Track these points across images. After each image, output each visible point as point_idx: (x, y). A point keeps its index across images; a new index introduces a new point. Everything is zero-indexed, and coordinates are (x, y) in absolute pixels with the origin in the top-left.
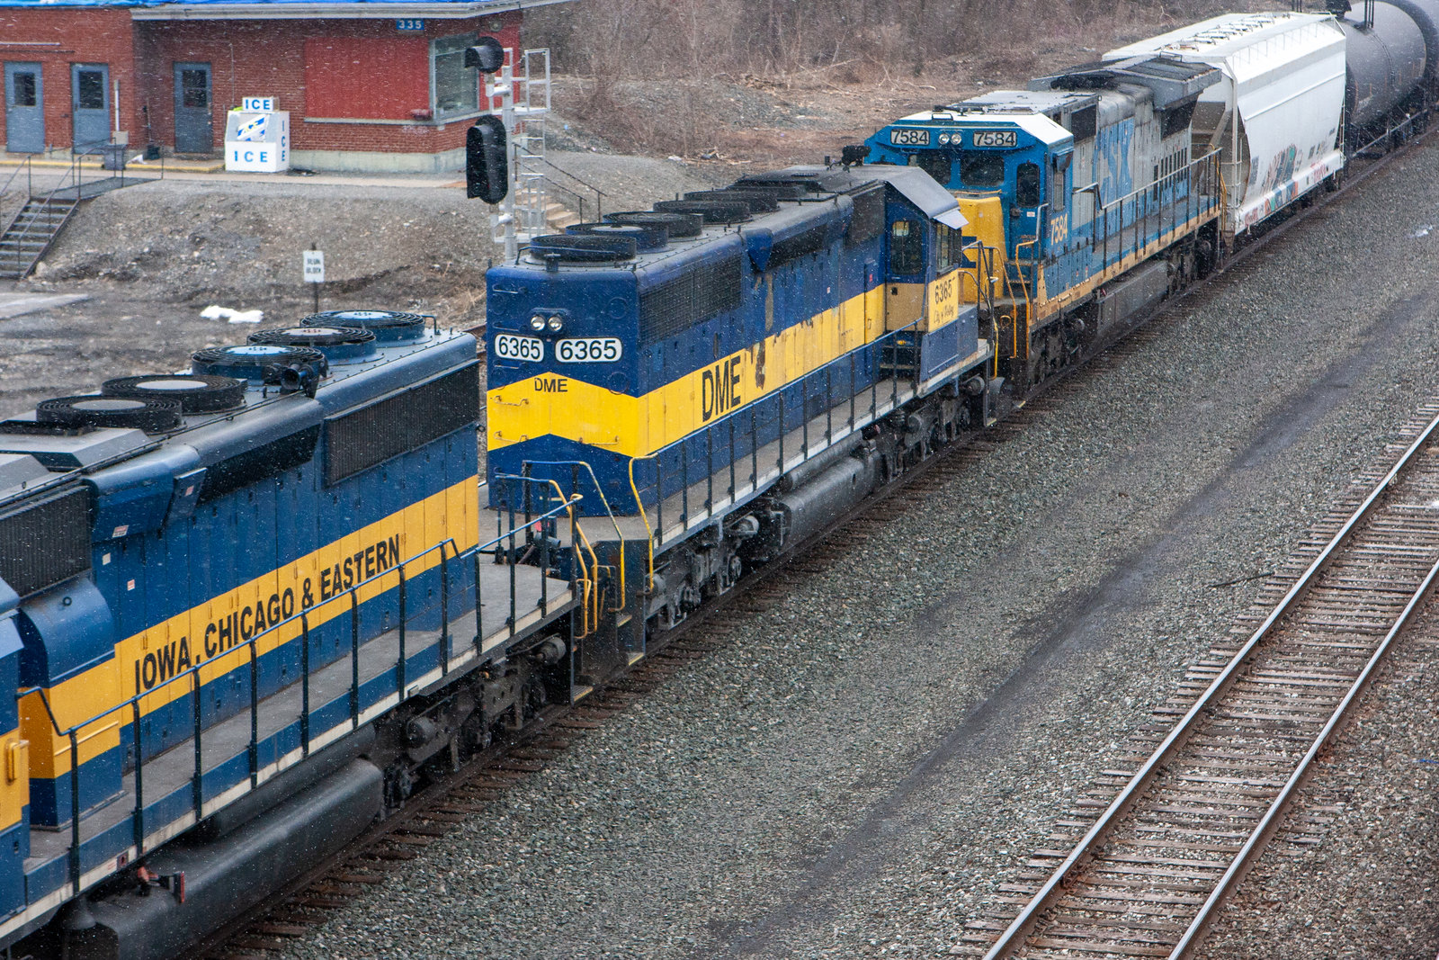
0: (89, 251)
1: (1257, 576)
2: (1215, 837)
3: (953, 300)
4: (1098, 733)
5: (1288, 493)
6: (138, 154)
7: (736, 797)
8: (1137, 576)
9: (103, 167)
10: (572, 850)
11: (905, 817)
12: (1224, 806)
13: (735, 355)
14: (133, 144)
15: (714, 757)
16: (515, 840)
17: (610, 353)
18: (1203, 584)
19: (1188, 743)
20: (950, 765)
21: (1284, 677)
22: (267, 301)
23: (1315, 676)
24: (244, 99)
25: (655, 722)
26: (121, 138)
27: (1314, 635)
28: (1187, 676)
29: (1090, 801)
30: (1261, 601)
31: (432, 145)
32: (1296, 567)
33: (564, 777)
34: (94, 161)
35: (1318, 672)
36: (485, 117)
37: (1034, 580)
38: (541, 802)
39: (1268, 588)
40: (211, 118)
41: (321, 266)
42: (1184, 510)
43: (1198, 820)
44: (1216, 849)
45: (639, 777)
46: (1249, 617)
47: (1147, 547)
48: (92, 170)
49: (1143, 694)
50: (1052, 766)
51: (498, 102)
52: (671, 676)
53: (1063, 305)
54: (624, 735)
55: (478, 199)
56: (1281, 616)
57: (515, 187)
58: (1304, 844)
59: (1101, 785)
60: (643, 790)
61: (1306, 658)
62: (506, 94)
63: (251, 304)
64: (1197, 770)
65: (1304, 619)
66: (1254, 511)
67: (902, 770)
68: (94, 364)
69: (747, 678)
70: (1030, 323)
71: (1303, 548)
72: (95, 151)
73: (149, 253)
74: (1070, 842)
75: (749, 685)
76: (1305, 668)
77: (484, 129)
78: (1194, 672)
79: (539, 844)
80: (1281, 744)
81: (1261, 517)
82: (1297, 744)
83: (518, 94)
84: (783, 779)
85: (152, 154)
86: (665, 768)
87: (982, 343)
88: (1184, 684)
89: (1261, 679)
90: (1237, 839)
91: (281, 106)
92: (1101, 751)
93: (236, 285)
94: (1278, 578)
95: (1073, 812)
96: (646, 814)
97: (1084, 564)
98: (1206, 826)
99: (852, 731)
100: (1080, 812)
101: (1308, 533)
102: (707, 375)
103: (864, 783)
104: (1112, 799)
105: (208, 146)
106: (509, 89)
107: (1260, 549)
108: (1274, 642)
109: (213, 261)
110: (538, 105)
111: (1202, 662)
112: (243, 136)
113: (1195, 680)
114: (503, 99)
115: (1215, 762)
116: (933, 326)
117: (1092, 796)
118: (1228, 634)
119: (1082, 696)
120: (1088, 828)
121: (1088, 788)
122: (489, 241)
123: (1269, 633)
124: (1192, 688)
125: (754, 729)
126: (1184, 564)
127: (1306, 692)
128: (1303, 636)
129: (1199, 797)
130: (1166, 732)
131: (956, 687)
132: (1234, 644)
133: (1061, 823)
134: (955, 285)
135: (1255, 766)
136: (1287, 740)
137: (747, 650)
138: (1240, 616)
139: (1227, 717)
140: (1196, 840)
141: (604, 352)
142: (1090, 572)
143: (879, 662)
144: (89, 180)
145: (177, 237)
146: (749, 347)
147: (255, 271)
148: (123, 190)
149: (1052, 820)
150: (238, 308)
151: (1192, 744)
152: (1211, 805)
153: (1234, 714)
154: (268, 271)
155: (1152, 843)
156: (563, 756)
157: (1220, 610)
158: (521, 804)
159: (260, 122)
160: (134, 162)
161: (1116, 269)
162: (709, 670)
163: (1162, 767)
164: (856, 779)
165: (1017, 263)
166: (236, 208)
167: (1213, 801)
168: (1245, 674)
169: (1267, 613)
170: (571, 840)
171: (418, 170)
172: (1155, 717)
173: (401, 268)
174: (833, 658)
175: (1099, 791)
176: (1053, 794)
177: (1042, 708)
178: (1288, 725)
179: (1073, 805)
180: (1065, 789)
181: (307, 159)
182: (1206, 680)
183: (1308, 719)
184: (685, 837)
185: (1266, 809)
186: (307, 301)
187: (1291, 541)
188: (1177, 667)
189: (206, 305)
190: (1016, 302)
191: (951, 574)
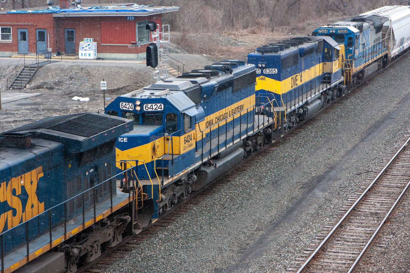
0: (41, 81)
1: (368, 172)
2: (357, 245)
3: (337, 66)
4: (324, 216)
5: (377, 148)
6: (54, 54)
7: (222, 233)
8: (334, 171)
9: (45, 58)
10: (176, 248)
11: (269, 239)
12: (359, 236)
13: (297, 75)
14: (53, 51)
15: (216, 222)
16: (160, 246)
17: (275, 72)
18: (353, 174)
19: (349, 219)
20: (282, 224)
21: (376, 200)
22: (91, 95)
23: (384, 200)
24: (84, 39)
25: (199, 213)
26: (50, 50)
27: (384, 188)
28: (348, 200)
29: (321, 234)
30: (369, 179)
31: (137, 51)
32: (379, 169)
33: (174, 228)
34: (43, 56)
35: (385, 198)
36: (152, 43)
37: (305, 173)
38: (167, 235)
39: (371, 175)
40: (75, 44)
41: (106, 85)
42: (348, 153)
43: (352, 240)
44: (357, 248)
45: (195, 228)
46: (366, 183)
47: (337, 164)
48: (42, 59)
49: (336, 204)
50: (310, 225)
51: (155, 39)
52: (204, 200)
53: (358, 70)
54: (190, 216)
55: (149, 67)
56: (375, 183)
57: (160, 63)
58: (382, 247)
59: (324, 230)
60: (196, 232)
61: (382, 195)
62: (158, 37)
63: (86, 96)
64: (351, 226)
65: (381, 184)
66: (367, 154)
67: (269, 226)
68: (42, 113)
69: (225, 200)
70: (351, 73)
71: (381, 164)
72: (43, 53)
73: (58, 82)
74: (316, 246)
75: (226, 202)
76: (382, 197)
77: (151, 47)
78: (351, 198)
79: (167, 247)
80: (375, 219)
81: (369, 155)
82: (379, 219)
83: (161, 37)
84: (235, 229)
85: (59, 54)
86: (202, 226)
87: (342, 77)
88: (348, 202)
89: (369, 201)
90: (363, 245)
91: (95, 41)
92: (324, 221)
93: (82, 90)
94: (374, 172)
95: (317, 238)
96: (197, 238)
97: (319, 168)
98: (354, 242)
99: (254, 215)
100: (319, 238)
101: (382, 160)
102: (292, 78)
103: (258, 229)
104: (328, 234)
105: (74, 52)
106: (158, 36)
107: (369, 164)
108: (373, 190)
109: (75, 84)
110: (166, 40)
111: (353, 196)
112: (84, 49)
113: (351, 201)
114: (157, 38)
115: (356, 224)
116: (334, 72)
117: (322, 233)
118: (360, 188)
119: (319, 205)
120: (321, 242)
121: (321, 231)
122: (153, 78)
123: (372, 187)
124: (350, 203)
125: (227, 214)
126: (347, 168)
127: (382, 204)
128: (381, 189)
129: (352, 234)
130: (343, 215)
131: (284, 203)
132: (362, 191)
133: (313, 241)
134: (338, 63)
135: (367, 225)
136: (377, 217)
137: (225, 193)
138: (363, 183)
139: (360, 211)
140: (351, 246)
141: (274, 72)
142: (321, 171)
143: (262, 196)
144: (41, 61)
145: (65, 77)
146: (299, 73)
147: (87, 87)
148: (50, 64)
149: (310, 240)
150: (82, 97)
151: (350, 219)
152: (355, 236)
153: (362, 210)
154: (91, 86)
155: (339, 247)
156: (174, 222)
157: (358, 181)
158: (162, 236)
159: (89, 45)
160: (53, 56)
161: (367, 63)
162: (214, 198)
163: (342, 225)
164: (255, 229)
165: (349, 60)
166: (82, 69)
167: (356, 235)
168: (365, 199)
169: (371, 182)
170: (176, 246)
171: (133, 58)
172: (340, 211)
173: (128, 86)
174: (249, 194)
175: (324, 232)
176: (311, 233)
177: (308, 209)
178: (376, 214)
179: (317, 236)
180: (314, 231)
181: (102, 55)
182: (354, 201)
183: (383, 212)
184: (208, 245)
185: (371, 237)
186: (102, 95)
187: (378, 162)
188: (346, 197)
189: (73, 96)
190: (348, 69)
191: (282, 171)
